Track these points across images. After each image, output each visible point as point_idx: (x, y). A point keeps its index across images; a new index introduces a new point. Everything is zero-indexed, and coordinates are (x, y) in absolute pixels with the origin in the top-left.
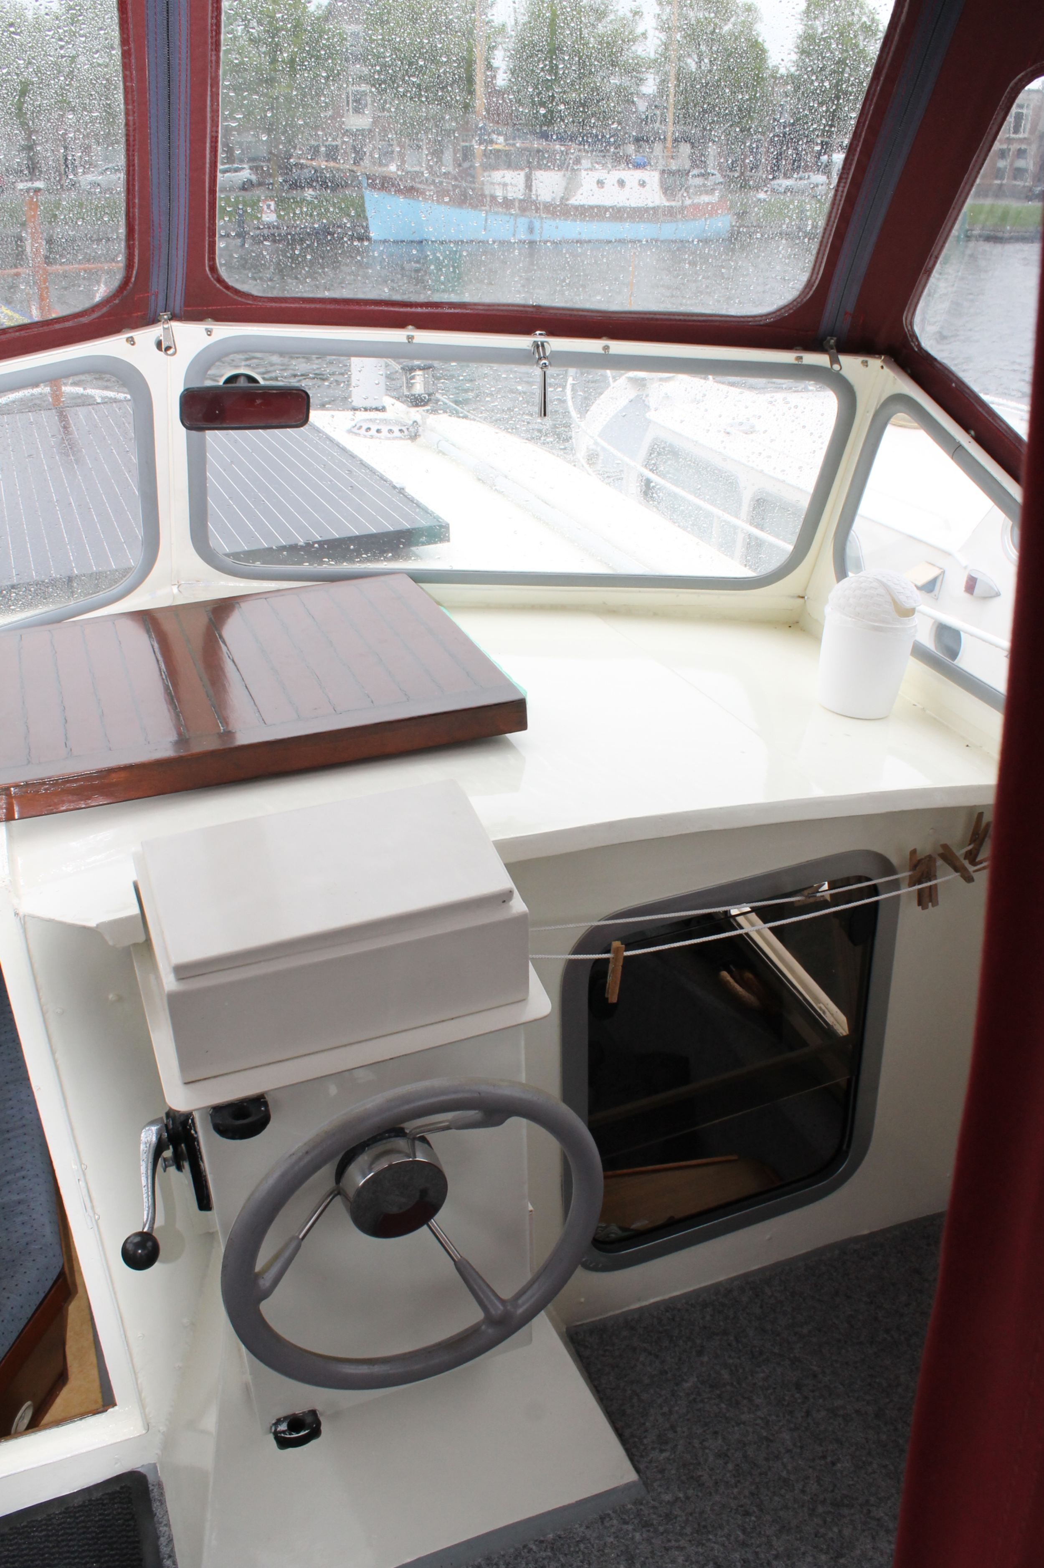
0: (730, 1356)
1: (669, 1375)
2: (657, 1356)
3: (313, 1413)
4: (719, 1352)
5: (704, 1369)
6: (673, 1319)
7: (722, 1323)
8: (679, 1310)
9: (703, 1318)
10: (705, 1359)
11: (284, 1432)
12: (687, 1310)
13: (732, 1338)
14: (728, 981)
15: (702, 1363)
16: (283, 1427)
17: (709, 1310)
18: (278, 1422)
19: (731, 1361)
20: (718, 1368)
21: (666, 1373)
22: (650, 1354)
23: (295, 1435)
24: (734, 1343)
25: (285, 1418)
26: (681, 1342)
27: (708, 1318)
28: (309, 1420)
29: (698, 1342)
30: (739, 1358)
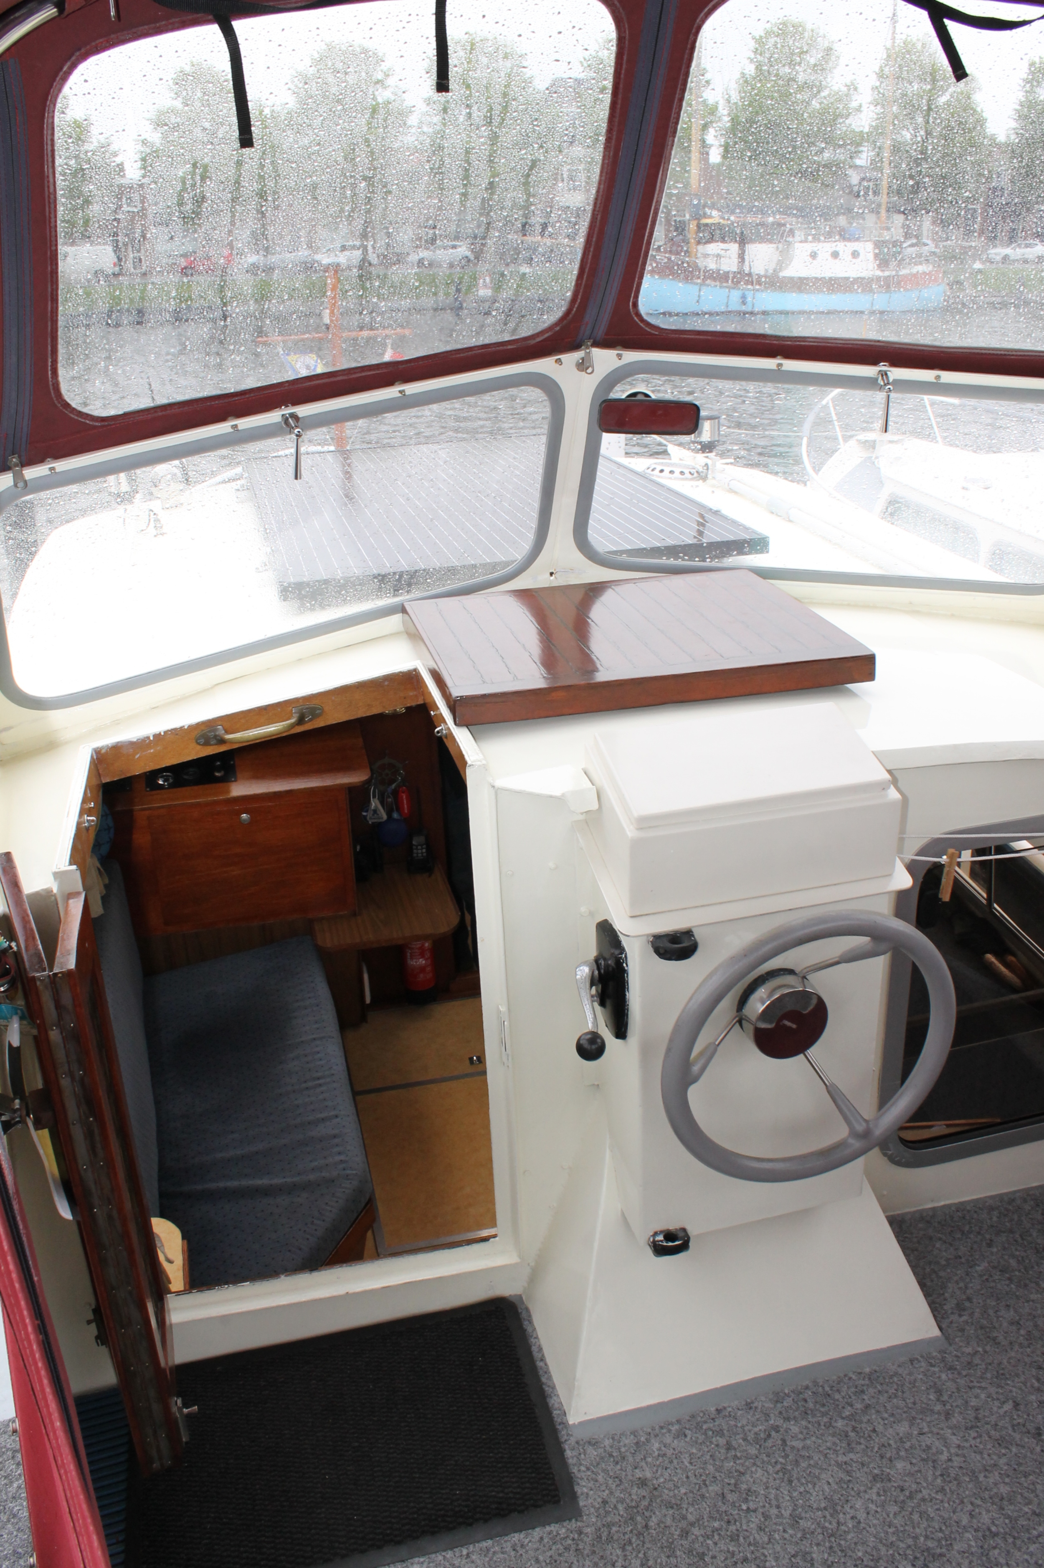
0: (1016, 1250)
1: (963, 1260)
2: (951, 1245)
3: (684, 1230)
4: (1006, 1245)
5: (994, 1257)
6: (964, 1218)
7: (1008, 1224)
8: (969, 1211)
9: (991, 1219)
10: (995, 1250)
11: (661, 1241)
12: (976, 1212)
13: (1017, 1236)
14: (992, 962)
15: (992, 1253)
16: (660, 1238)
17: (996, 1213)
18: (656, 1234)
19: (1018, 1253)
20: (1006, 1257)
21: (960, 1258)
22: (945, 1242)
23: (670, 1244)
24: (1019, 1240)
25: (661, 1232)
26: (972, 1236)
27: (995, 1219)
28: (681, 1234)
29: (988, 1236)
30: (1025, 1251)
